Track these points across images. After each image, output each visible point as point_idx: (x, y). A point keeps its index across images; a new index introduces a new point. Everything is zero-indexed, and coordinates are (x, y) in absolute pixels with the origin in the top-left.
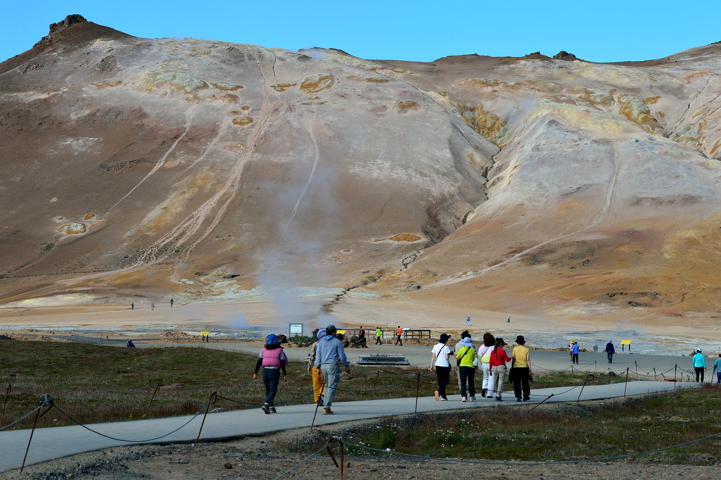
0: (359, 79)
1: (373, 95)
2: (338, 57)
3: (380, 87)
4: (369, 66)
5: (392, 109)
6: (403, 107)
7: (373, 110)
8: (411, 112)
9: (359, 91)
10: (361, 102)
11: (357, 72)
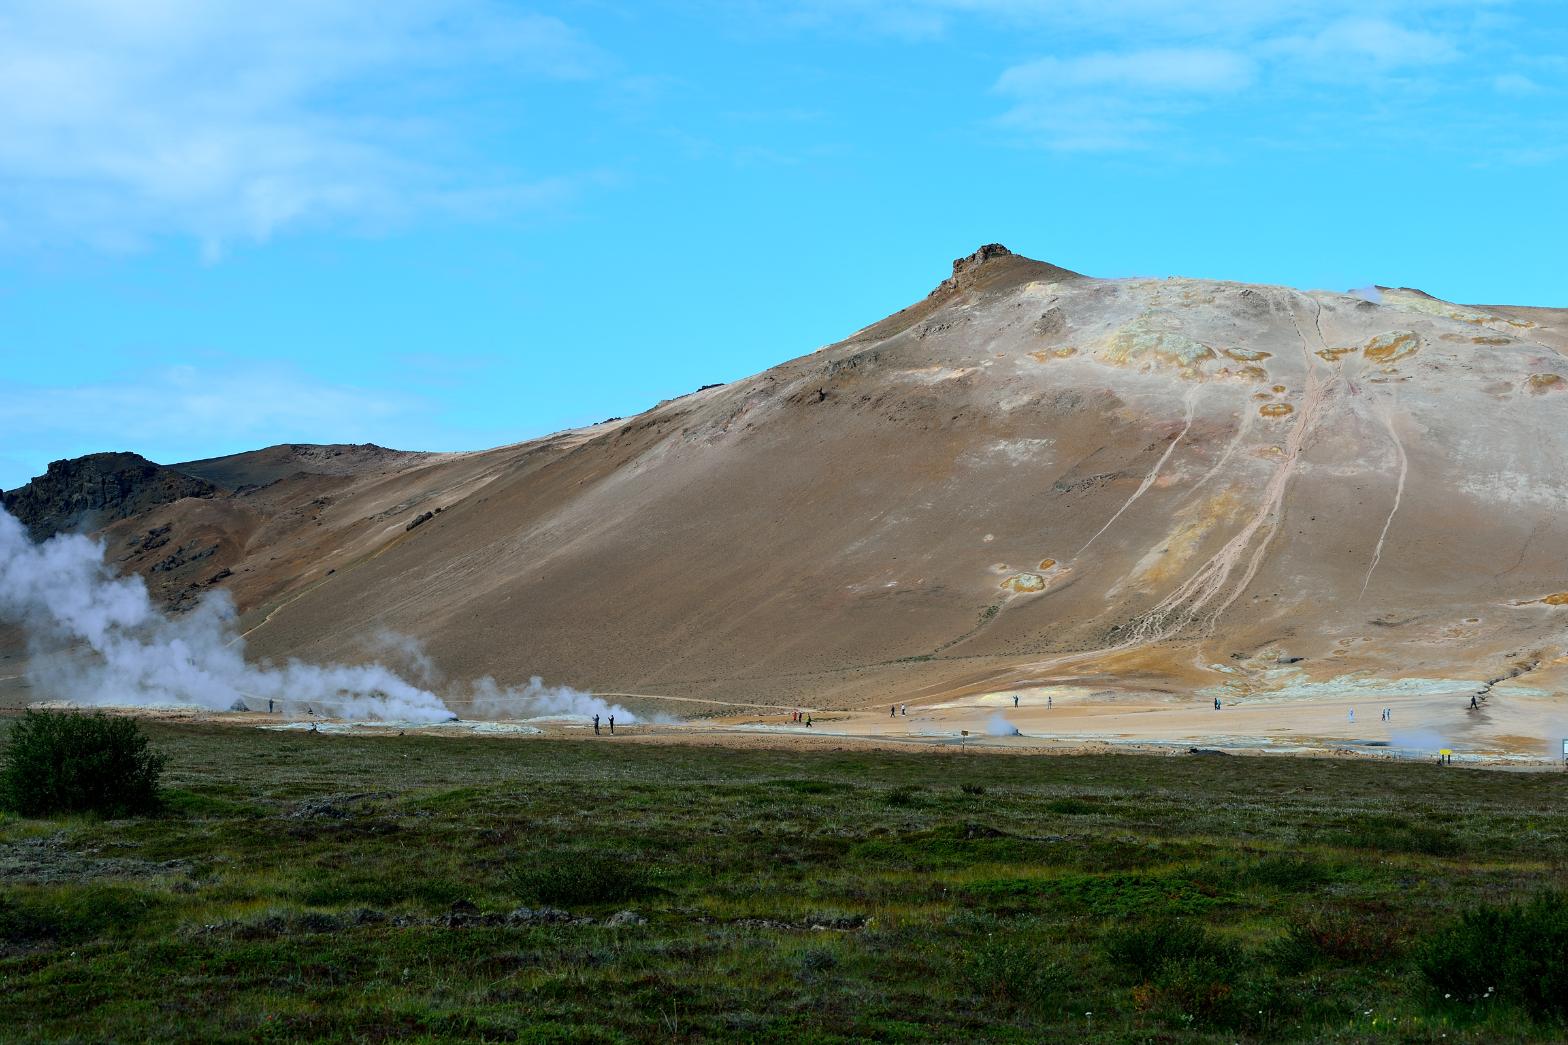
0: (1461, 340)
1: (1487, 365)
2: (1417, 301)
3: (1498, 351)
4: (1470, 316)
5: (1521, 389)
6: (1540, 385)
7: (1489, 390)
8: (1552, 393)
9: (1463, 358)
10: (1468, 377)
11: (1456, 328)
